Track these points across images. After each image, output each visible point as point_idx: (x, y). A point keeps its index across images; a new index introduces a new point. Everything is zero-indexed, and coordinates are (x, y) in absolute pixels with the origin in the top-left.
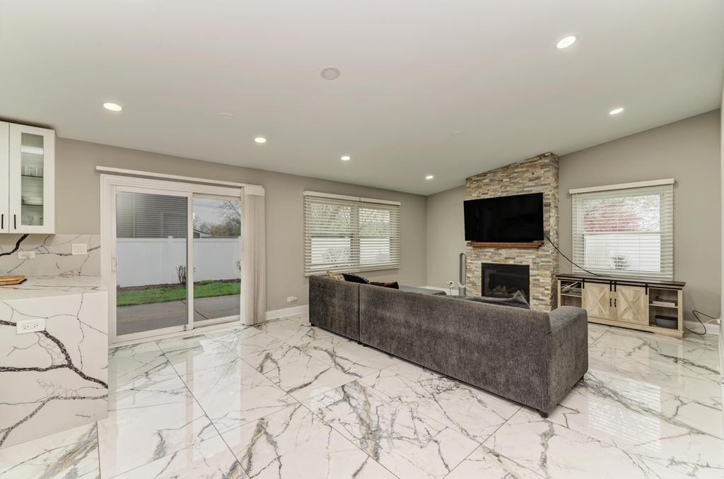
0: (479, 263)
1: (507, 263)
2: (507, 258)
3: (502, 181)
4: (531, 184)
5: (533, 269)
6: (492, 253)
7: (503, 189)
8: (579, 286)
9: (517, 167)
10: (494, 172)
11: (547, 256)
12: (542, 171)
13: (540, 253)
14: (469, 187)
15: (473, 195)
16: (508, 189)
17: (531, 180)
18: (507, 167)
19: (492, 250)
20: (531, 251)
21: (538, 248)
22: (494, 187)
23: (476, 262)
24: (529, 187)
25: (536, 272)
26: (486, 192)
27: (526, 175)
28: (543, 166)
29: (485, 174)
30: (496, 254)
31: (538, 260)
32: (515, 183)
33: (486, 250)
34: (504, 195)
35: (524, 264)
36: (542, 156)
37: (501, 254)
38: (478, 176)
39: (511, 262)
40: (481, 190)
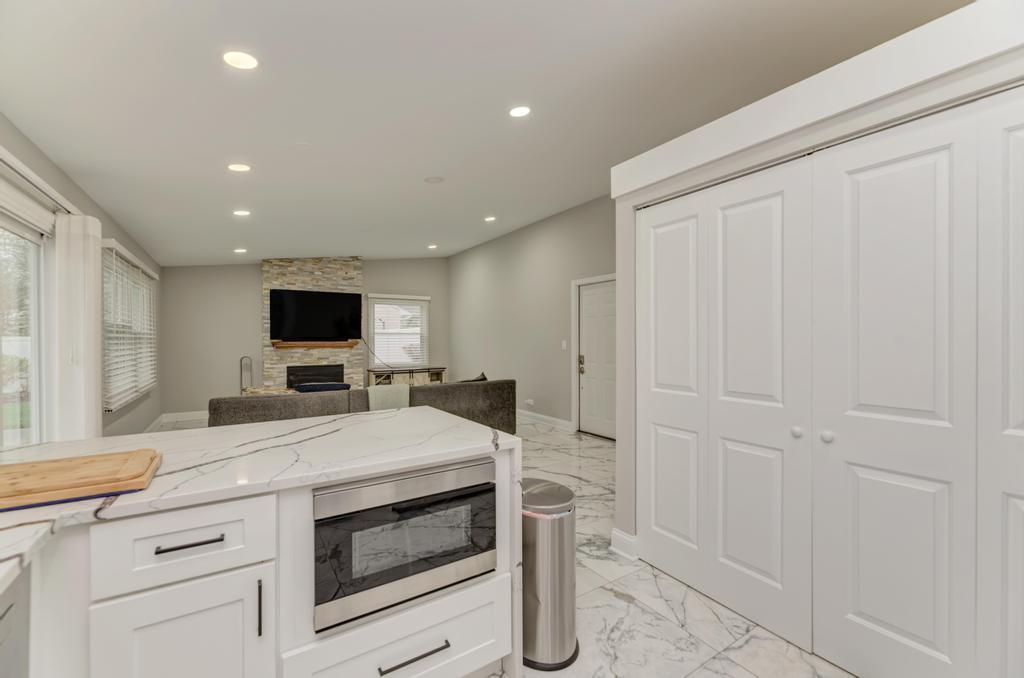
0: (283, 367)
1: (320, 364)
2: (319, 359)
3: (313, 273)
4: (345, 283)
5: (348, 368)
6: (302, 354)
7: (314, 282)
8: (388, 377)
9: (330, 262)
10: (304, 261)
11: (359, 354)
12: (355, 273)
13: (353, 351)
14: (268, 272)
15: (275, 282)
16: (320, 283)
17: (344, 279)
18: (318, 260)
19: (301, 350)
20: (345, 350)
21: (351, 347)
22: (302, 278)
23: (279, 366)
24: (342, 285)
25: (350, 370)
26: (293, 282)
27: (339, 273)
28: (356, 268)
29: (291, 261)
30: (306, 355)
31: (351, 359)
32: (328, 279)
33: (294, 350)
34: (316, 289)
35: (338, 363)
36: (356, 258)
37: (312, 355)
38: (281, 260)
39: (325, 363)
40: (284, 278)
